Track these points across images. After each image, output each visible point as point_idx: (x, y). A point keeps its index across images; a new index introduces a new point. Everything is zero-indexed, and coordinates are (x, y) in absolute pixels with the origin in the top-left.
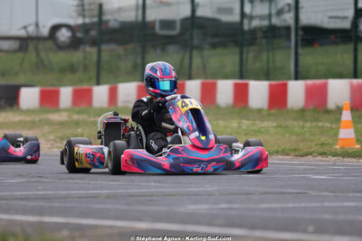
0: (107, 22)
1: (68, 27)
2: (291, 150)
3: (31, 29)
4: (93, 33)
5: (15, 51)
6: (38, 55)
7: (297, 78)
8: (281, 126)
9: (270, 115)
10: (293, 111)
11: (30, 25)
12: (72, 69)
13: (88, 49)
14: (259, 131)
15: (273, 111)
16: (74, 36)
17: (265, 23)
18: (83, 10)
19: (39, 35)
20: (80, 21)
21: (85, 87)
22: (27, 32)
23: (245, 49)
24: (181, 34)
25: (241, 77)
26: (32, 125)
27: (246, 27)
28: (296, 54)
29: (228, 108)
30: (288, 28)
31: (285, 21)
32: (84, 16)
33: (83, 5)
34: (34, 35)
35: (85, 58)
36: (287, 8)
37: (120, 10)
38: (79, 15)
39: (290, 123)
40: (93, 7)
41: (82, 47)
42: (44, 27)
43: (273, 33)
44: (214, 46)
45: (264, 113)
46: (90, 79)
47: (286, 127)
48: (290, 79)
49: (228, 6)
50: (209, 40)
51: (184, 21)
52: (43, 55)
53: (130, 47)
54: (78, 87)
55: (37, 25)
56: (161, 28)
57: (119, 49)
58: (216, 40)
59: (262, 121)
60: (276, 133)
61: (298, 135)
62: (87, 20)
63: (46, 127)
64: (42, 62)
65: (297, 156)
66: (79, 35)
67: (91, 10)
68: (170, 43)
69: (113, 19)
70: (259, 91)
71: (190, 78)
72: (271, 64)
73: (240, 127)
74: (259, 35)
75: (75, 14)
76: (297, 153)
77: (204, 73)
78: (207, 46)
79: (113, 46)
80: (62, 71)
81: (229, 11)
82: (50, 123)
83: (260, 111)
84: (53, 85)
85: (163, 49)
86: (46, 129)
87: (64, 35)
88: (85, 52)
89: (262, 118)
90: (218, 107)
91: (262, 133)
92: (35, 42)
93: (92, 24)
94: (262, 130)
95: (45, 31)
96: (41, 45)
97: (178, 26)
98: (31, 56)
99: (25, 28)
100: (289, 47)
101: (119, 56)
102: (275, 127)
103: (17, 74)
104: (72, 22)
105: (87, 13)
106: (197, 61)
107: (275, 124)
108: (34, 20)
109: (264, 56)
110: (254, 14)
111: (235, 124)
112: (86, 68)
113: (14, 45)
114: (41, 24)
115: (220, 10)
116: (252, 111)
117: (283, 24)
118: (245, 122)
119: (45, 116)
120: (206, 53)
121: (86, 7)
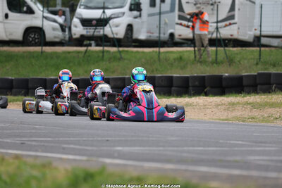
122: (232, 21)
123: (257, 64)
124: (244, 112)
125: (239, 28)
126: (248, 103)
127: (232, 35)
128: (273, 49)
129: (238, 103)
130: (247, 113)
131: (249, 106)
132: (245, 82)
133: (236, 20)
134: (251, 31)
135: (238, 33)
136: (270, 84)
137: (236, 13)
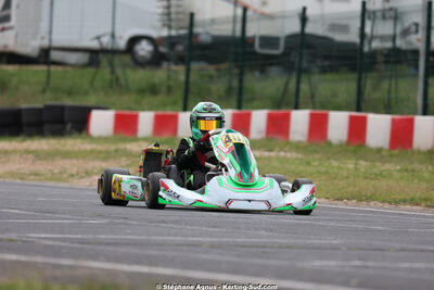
0: (197, 36)
1: (149, 39)
2: (421, 199)
3: (106, 41)
4: (180, 48)
5: (84, 66)
6: (113, 72)
7: (425, 112)
8: (406, 171)
9: (391, 156)
10: (419, 152)
11: (104, 35)
12: (153, 90)
13: (173, 67)
14: (381, 175)
15: (396, 152)
16: (156, 50)
17: (389, 45)
18: (170, 20)
19: (115, 47)
20: (165, 33)
21: (169, 112)
22: (101, 43)
23: (363, 75)
24: (285, 54)
25: (359, 109)
26: (107, 156)
27: (366, 49)
28: (426, 84)
29: (341, 145)
30: (416, 52)
31: (411, 43)
32: (170, 27)
33: (169, 14)
34: (109, 47)
35: (169, 77)
36: (413, 28)
37: (213, 21)
38: (164, 25)
39: (416, 166)
40: (180, 16)
41: (165, 64)
42: (121, 38)
43: (398, 58)
44: (324, 70)
45: (384, 153)
46: (174, 103)
47: (413, 171)
48: (415, 113)
49: (344, 22)
50: (319, 62)
51: (290, 38)
52: (119, 71)
53: (224, 66)
54: (161, 112)
55: (113, 36)
56: (261, 46)
57: (211, 69)
58: (327, 63)
59: (384, 162)
60: (401, 178)
61: (428, 181)
62: (174, 33)
63: (124, 159)
64: (117, 80)
65: (430, 207)
66: (162, 49)
67: (178, 20)
68: (271, 65)
69: (204, 32)
70: (379, 126)
71: (297, 107)
72: (393, 95)
73: (356, 169)
74: (380, 59)
75: (159, 24)
76: (429, 203)
77: (312, 102)
78: (315, 69)
79: (202, 65)
80: (142, 91)
81: (344, 28)
82: (128, 154)
83: (379, 150)
84: (130, 109)
85: (262, 71)
86: (124, 161)
87: (144, 49)
88: (169, 70)
89: (383, 160)
90: (330, 144)
91: (385, 177)
92: (109, 55)
93: (180, 37)
94: (385, 173)
95: (122, 44)
96: (117, 60)
97: (282, 44)
98: (105, 73)
99: (98, 38)
100: (416, 75)
101: (211, 77)
102: (400, 171)
103: (86, 93)
104: (154, 34)
105: (173, 24)
106: (304, 87)
107: (398, 168)
108: (109, 30)
109: (385, 85)
110: (375, 33)
111: (351, 166)
112: (169, 90)
113: (84, 58)
114: (117, 34)
115: (334, 27)
116: (370, 150)
117: (410, 47)
118: (362, 163)
119: (121, 146)
120: (316, 78)
121: (173, 16)
122: (6, 25)
123: (44, 91)
124: (23, 166)
125: (16, 36)
126: (28, 152)
127: (5, 46)
128: (69, 69)
129: (14, 151)
130: (26, 166)
131: (30, 156)
132: (25, 119)
133: (13, 22)
134: (35, 39)
135: (16, 42)
136: (62, 122)
137: (14, 12)
